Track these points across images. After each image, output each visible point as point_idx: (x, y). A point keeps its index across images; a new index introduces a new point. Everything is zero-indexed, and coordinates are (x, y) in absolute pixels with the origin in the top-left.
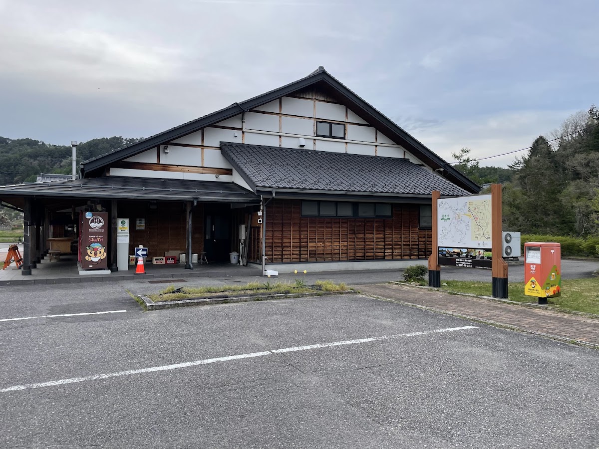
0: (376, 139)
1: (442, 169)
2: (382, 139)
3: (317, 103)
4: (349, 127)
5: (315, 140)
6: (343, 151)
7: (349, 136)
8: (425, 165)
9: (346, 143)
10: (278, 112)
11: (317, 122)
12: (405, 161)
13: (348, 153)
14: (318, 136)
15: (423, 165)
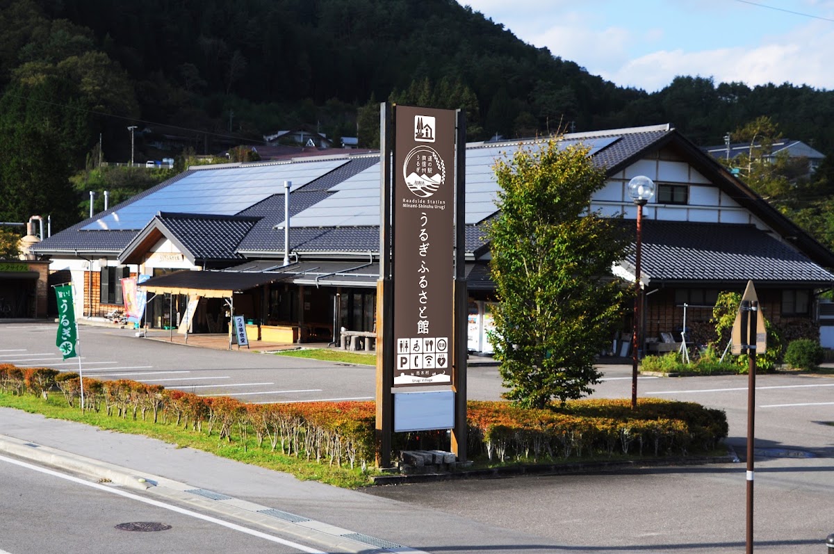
0: (720, 201)
1: (795, 238)
2: (726, 201)
3: (661, 163)
4: (692, 189)
5: (656, 207)
6: (684, 219)
7: (692, 200)
8: (773, 231)
9: (688, 209)
10: (622, 178)
11: (659, 185)
12: (749, 228)
13: (690, 220)
14: (659, 203)
15: (771, 232)
